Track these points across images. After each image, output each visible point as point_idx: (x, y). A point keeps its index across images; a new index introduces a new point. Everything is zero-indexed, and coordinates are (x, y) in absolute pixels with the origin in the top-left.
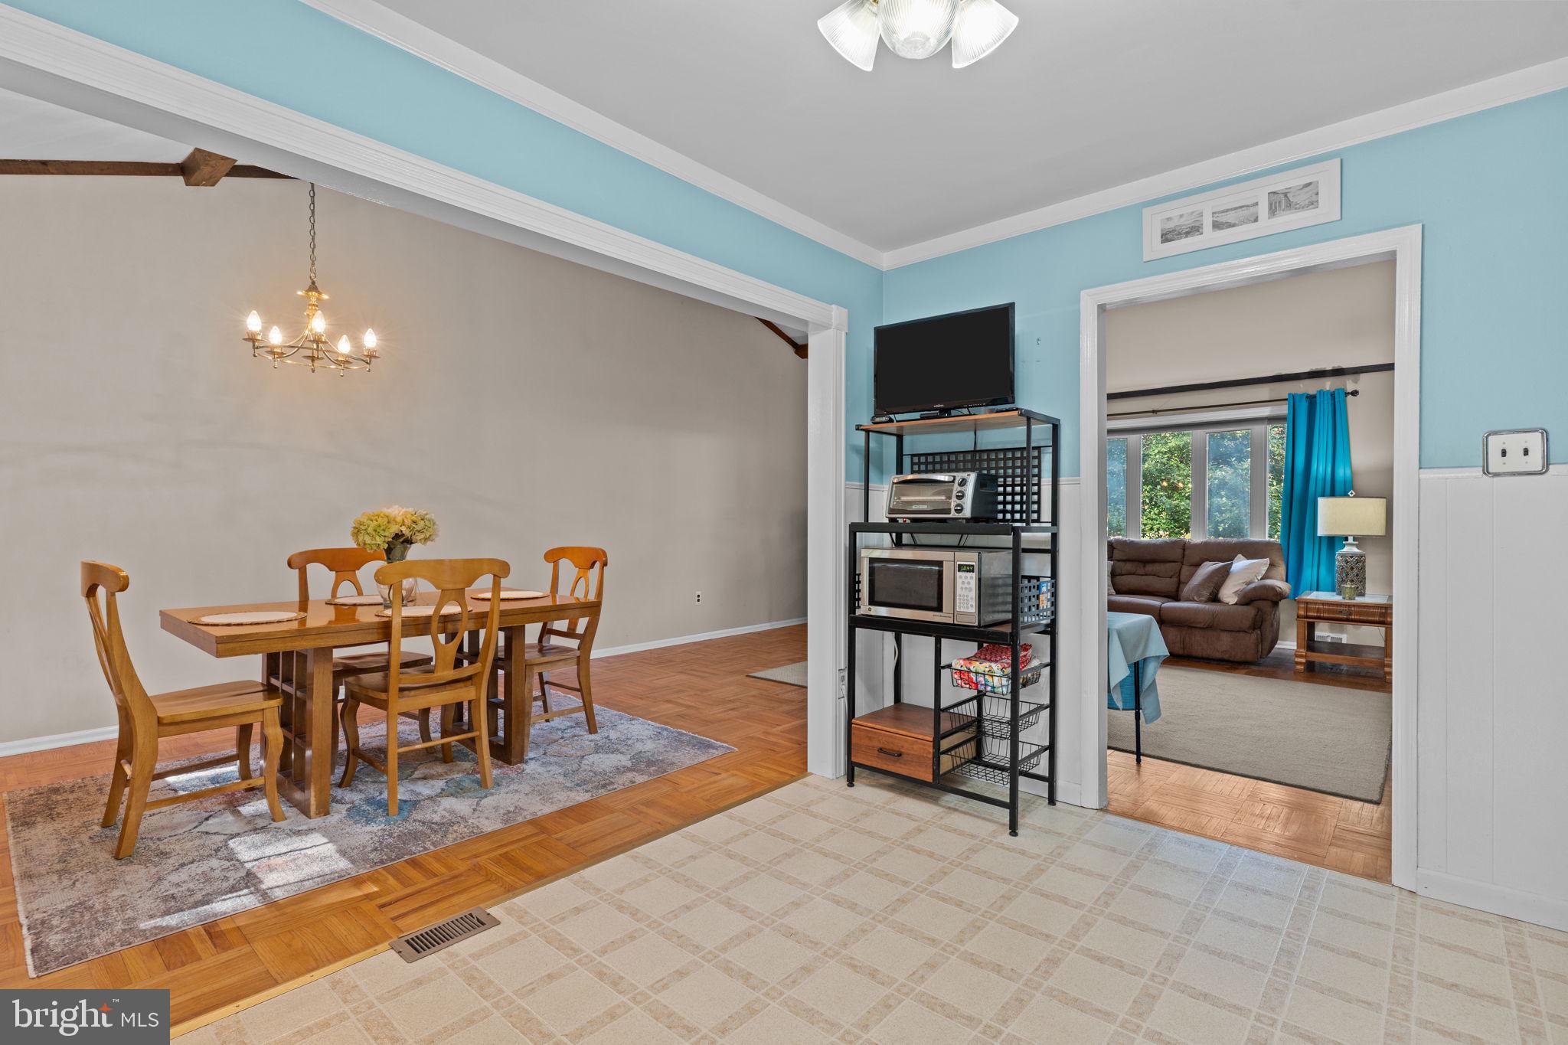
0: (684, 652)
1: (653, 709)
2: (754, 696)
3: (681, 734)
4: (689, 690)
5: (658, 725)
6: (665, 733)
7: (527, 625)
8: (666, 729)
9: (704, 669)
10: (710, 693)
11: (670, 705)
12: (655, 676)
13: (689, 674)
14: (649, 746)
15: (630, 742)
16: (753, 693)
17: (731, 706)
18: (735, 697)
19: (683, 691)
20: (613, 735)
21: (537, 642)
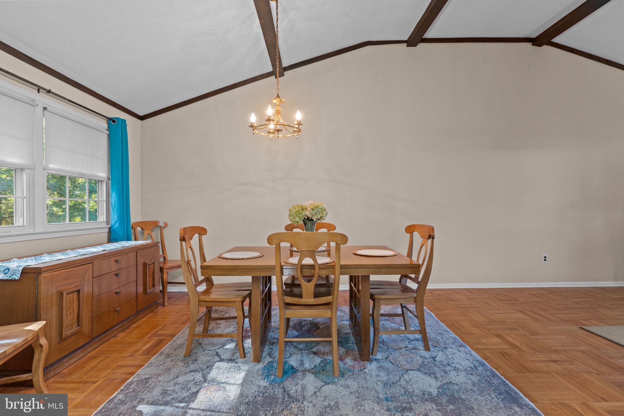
0: (530, 294)
1: (483, 340)
2: (582, 352)
3: (494, 375)
4: (520, 329)
5: (479, 358)
6: (480, 369)
7: (370, 275)
8: (483, 365)
9: (542, 313)
10: (538, 337)
11: (498, 340)
12: (499, 310)
13: (526, 314)
14: (460, 378)
15: (448, 368)
16: (583, 348)
17: (555, 357)
18: (562, 348)
19: (515, 329)
20: (440, 357)
21: (398, 281)
